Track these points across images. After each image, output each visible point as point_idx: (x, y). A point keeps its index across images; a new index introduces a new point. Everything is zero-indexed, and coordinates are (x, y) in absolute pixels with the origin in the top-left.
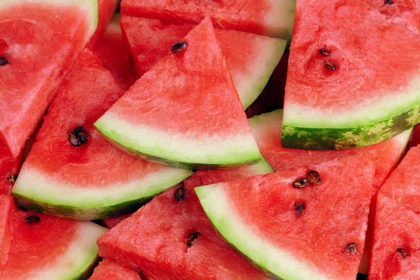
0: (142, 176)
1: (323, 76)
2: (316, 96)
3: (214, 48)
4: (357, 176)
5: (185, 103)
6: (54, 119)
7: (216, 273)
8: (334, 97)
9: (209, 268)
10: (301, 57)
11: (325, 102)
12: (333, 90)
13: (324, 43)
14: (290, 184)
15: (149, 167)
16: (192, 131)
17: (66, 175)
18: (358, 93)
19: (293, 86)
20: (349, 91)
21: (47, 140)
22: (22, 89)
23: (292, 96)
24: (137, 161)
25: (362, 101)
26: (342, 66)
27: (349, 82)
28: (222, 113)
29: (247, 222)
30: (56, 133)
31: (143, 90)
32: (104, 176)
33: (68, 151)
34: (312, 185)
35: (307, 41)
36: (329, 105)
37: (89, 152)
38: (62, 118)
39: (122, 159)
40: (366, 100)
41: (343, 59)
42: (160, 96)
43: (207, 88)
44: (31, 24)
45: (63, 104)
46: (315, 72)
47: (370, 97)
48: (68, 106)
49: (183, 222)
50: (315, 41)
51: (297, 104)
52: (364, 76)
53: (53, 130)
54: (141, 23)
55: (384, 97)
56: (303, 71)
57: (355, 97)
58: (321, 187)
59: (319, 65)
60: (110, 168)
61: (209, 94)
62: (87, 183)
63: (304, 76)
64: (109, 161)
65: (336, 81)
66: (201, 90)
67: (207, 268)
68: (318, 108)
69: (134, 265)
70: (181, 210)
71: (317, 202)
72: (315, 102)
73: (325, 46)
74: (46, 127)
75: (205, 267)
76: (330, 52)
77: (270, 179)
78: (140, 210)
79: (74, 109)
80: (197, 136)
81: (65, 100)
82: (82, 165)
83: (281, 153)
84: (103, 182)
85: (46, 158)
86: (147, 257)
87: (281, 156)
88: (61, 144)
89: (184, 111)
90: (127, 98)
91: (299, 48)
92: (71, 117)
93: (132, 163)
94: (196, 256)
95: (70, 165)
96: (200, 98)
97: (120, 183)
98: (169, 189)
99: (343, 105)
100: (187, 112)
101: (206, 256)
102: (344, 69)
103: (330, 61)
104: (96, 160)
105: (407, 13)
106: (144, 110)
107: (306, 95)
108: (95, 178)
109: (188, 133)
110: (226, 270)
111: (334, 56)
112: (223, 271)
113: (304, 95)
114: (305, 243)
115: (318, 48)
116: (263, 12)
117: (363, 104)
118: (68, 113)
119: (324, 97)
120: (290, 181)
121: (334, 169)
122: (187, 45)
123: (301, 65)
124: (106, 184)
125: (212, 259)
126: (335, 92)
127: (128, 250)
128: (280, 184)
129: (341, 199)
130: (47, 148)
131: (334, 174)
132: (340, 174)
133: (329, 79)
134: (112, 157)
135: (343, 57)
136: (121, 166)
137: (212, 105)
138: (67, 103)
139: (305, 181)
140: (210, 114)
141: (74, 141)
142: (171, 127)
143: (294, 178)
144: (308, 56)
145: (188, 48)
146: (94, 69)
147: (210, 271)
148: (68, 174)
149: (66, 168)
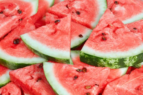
0: (31, 58)
1: (100, 41)
2: (95, 46)
3: (68, 24)
4: (99, 73)
5: (52, 37)
6: (11, 34)
7: (42, 92)
8: (101, 48)
9: (41, 90)
10: (95, 34)
11: (97, 48)
12: (102, 46)
13: (105, 32)
14: (75, 70)
15: (35, 56)
16: (50, 46)
17: (8, 51)
18: (110, 48)
19: (89, 41)
20: (107, 47)
21: (7, 40)
22: (3, 21)
23: (87, 44)
24: (32, 53)
25: (110, 51)
26: (108, 40)
27: (108, 45)
28: (62, 43)
29: (56, 77)
30: (10, 39)
31: (40, 31)
32: (19, 54)
33: (12, 45)
34: (83, 72)
35: (100, 29)
36: (98, 49)
37: (18, 46)
38: (14, 35)
39: (27, 51)
40: (111, 51)
41: (109, 38)
42: (45, 33)
43: (61, 35)
44: (15, 4)
45: (16, 31)
46: (98, 39)
47: (113, 51)
48: (17, 32)
49: (38, 74)
50: (102, 30)
51: (88, 46)
52: (114, 44)
53: (10, 37)
54: (52, 15)
55: (118, 52)
56: (94, 38)
57: (108, 49)
58: (86, 74)
59: (100, 37)
60: (22, 53)
61: (61, 37)
62: (13, 55)
63: (94, 39)
64: (23, 51)
65: (104, 43)
66: (59, 35)
67: (40, 90)
68: (94, 49)
69: (19, 85)
70: (39, 70)
71: (82, 77)
72: (94, 47)
73: (105, 33)
74: (8, 36)
75: (39, 89)
76: (105, 35)
77: (70, 66)
78: (26, 67)
79: (19, 33)
80: (51, 48)
81: (17, 30)
82: (14, 49)
83: (80, 63)
84: (18, 56)
85: (4, 45)
86: (22, 81)
87: (79, 64)
88: (10, 42)
89: (50, 39)
90: (34, 32)
91: (96, 31)
92: (17, 35)
93: (30, 53)
94: (38, 85)
95: (10, 49)
96: (57, 37)
97: (23, 58)
98: (38, 64)
99: (103, 51)
100: (51, 40)
101: (41, 86)
102: (108, 41)
103: (104, 37)
104: (19, 49)
105: (140, 33)
106: (38, 36)
107: (92, 45)
108: (16, 54)
109: (49, 46)
110: (46, 92)
111: (106, 36)
112: (44, 92)
113: (91, 45)
114: (72, 88)
115: (102, 32)
116: (92, 21)
117: (110, 52)
118: (17, 34)
119: (98, 47)
120: (76, 69)
121: (93, 69)
122: (60, 21)
123: (94, 36)
124: (19, 57)
125: (43, 87)
126: (102, 47)
127: (17, 78)
128: (72, 69)
129: (91, 79)
130: (5, 42)
131: (92, 71)
132: (94, 71)
133: (102, 42)
134: (24, 49)
135: (109, 37)
136: (26, 53)
137: (60, 40)
138: (17, 31)
139: (81, 70)
140: (58, 43)
141: (15, 42)
142: (44, 43)
143: (78, 68)
144: (98, 34)
145: (60, 22)
146: (30, 24)
147: (40, 91)
148: (9, 51)
149: (8, 49)
